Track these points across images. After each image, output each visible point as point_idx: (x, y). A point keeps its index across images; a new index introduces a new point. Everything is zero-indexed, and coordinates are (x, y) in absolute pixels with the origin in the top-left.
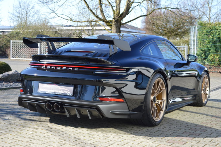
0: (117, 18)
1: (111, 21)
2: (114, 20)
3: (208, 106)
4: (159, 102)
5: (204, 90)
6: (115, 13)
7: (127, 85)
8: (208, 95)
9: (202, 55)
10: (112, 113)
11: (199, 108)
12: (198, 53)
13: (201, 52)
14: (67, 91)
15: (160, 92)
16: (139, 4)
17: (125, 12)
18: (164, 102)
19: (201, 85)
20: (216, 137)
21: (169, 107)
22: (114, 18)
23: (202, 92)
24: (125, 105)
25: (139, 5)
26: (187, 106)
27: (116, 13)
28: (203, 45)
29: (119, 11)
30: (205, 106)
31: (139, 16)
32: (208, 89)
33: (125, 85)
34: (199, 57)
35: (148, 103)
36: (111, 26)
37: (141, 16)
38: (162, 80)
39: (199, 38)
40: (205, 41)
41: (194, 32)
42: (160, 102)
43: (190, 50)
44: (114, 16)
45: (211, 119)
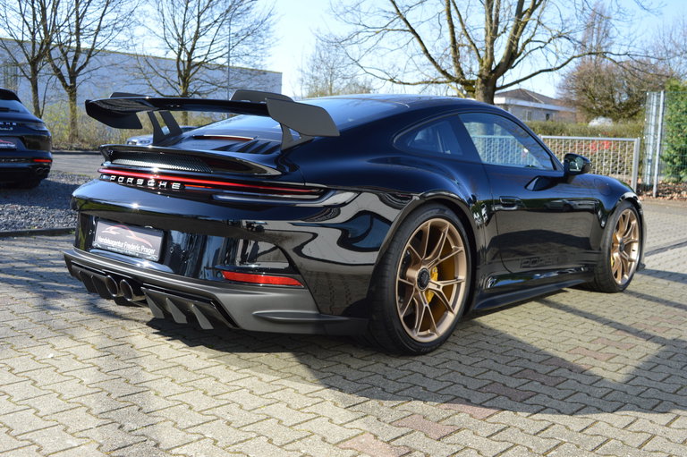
0: (485, 74)
1: (473, 82)
2: (480, 80)
3: (631, 293)
4: (439, 286)
5: (621, 251)
6: (482, 65)
7: (315, 235)
8: (633, 263)
9: (675, 160)
10: (258, 317)
11: (604, 296)
12: (666, 154)
13: (672, 152)
14: (148, 247)
15: (441, 258)
16: (542, 45)
17: (503, 61)
18: (459, 285)
19: (609, 236)
20: (572, 414)
21: (482, 297)
22: (480, 76)
23: (616, 255)
24: (304, 294)
25: (541, 47)
26: (571, 291)
27: (485, 64)
28: (676, 137)
29: (492, 59)
30: (621, 291)
31: (537, 70)
32: (635, 246)
33: (312, 236)
34: (669, 163)
35: (386, 290)
36: (474, 92)
37: (541, 71)
38: (449, 224)
39: (670, 120)
40: (683, 127)
41: (658, 106)
42: (442, 286)
43: (644, 148)
44: (481, 71)
45: (610, 337)
